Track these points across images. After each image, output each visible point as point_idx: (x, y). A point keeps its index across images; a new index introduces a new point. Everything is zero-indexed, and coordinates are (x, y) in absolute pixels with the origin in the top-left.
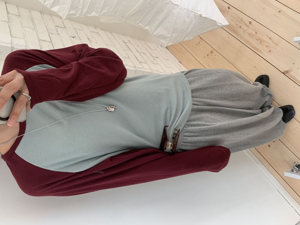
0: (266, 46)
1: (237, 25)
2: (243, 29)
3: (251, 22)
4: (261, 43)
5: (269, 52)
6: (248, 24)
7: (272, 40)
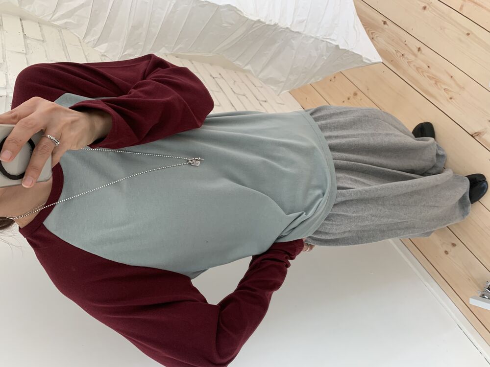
0: (444, 89)
1: (397, 51)
2: (408, 59)
3: (421, 48)
4: (437, 85)
5: (450, 100)
6: (416, 50)
7: (454, 80)
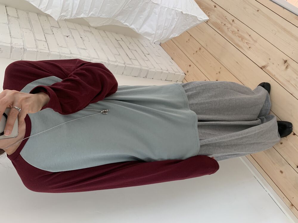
0: (246, 43)
1: (222, 23)
2: (227, 27)
3: (234, 20)
4: (242, 40)
7: (251, 37)
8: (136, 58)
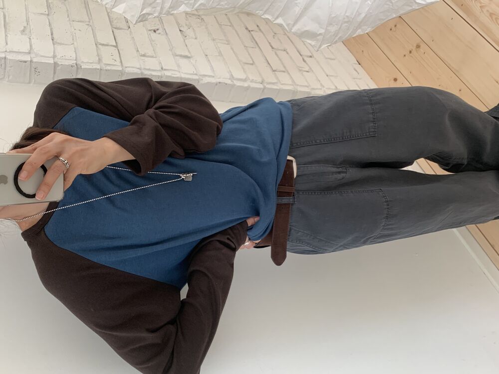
8: (285, 67)
